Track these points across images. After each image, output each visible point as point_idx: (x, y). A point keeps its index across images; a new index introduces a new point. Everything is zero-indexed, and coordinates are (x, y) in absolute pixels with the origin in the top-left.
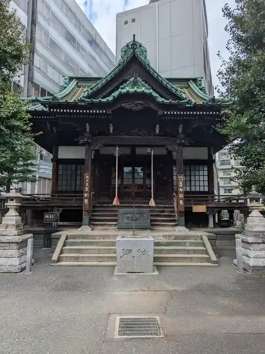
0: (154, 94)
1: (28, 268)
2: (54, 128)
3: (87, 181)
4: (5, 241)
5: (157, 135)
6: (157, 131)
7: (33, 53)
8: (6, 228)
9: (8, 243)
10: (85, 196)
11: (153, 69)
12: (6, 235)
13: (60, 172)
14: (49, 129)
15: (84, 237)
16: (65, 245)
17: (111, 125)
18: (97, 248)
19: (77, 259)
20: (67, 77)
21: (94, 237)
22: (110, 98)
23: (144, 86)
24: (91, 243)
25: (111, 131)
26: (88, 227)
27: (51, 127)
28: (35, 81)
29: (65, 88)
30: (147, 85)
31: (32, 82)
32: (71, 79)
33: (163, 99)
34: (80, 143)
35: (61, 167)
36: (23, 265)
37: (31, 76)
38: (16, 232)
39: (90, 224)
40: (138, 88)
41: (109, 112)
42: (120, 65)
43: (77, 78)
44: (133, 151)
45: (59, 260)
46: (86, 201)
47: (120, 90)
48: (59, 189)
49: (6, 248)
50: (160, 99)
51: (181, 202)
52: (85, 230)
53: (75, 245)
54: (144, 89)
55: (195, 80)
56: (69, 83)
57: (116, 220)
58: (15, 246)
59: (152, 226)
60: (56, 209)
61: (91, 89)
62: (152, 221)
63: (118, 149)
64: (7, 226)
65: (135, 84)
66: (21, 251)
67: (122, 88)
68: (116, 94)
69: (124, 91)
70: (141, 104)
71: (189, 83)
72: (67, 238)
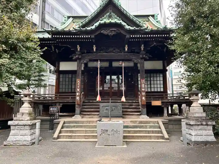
0: (123, 23)
1: (36, 143)
2: (57, 50)
3: (78, 84)
4: (21, 124)
5: (126, 52)
6: (126, 49)
7: (45, 2)
8: (22, 116)
9: (23, 125)
10: (77, 95)
11: (123, 9)
12: (22, 120)
13: (61, 80)
14: (53, 50)
15: (76, 122)
16: (62, 127)
17: (94, 46)
18: (85, 129)
19: (70, 137)
20: (66, 17)
21: (83, 122)
22: (93, 27)
23: (116, 18)
24: (81, 127)
25: (95, 50)
26: (79, 116)
27: (55, 49)
28: (46, 21)
29: (64, 23)
30: (118, 18)
31: (44, 22)
32: (69, 17)
33: (130, 27)
34: (74, 58)
35: (61, 76)
36: (33, 141)
37: (43, 18)
38: (28, 118)
39: (80, 114)
40: (112, 20)
41: (93, 36)
42: (101, 6)
43: (73, 17)
44: (111, 65)
45: (58, 137)
46: (78, 98)
47: (99, 21)
48: (61, 90)
49: (22, 129)
50: (127, 27)
51: (144, 98)
52: (77, 118)
53: (69, 128)
54: (116, 20)
55: (153, 16)
56: (68, 20)
57: (98, 111)
58: (27, 128)
59: (123, 115)
60: (58, 104)
61: (82, 23)
62: (123, 112)
63: (99, 62)
64: (23, 114)
65: (110, 17)
66: (32, 131)
67: (101, 20)
68: (97, 24)
69: (102, 22)
70: (114, 31)
71: (149, 18)
72: (64, 123)
